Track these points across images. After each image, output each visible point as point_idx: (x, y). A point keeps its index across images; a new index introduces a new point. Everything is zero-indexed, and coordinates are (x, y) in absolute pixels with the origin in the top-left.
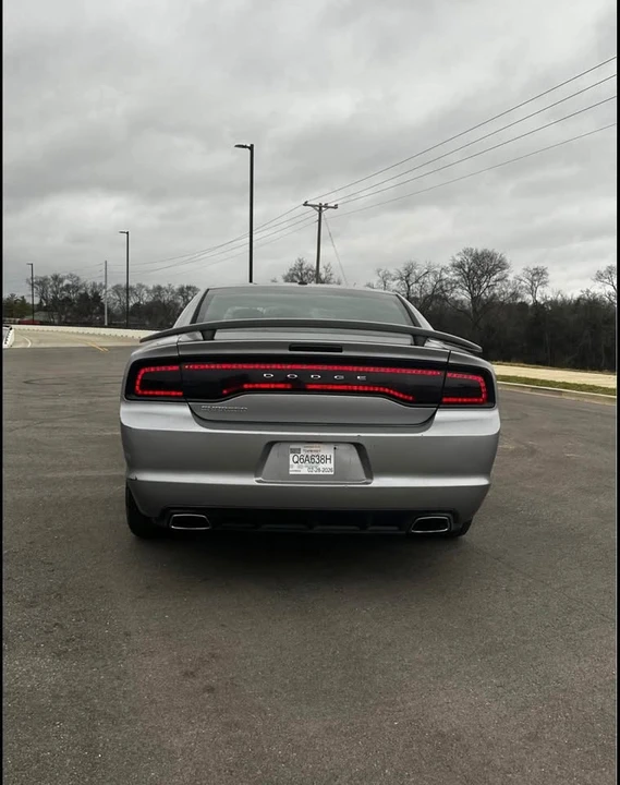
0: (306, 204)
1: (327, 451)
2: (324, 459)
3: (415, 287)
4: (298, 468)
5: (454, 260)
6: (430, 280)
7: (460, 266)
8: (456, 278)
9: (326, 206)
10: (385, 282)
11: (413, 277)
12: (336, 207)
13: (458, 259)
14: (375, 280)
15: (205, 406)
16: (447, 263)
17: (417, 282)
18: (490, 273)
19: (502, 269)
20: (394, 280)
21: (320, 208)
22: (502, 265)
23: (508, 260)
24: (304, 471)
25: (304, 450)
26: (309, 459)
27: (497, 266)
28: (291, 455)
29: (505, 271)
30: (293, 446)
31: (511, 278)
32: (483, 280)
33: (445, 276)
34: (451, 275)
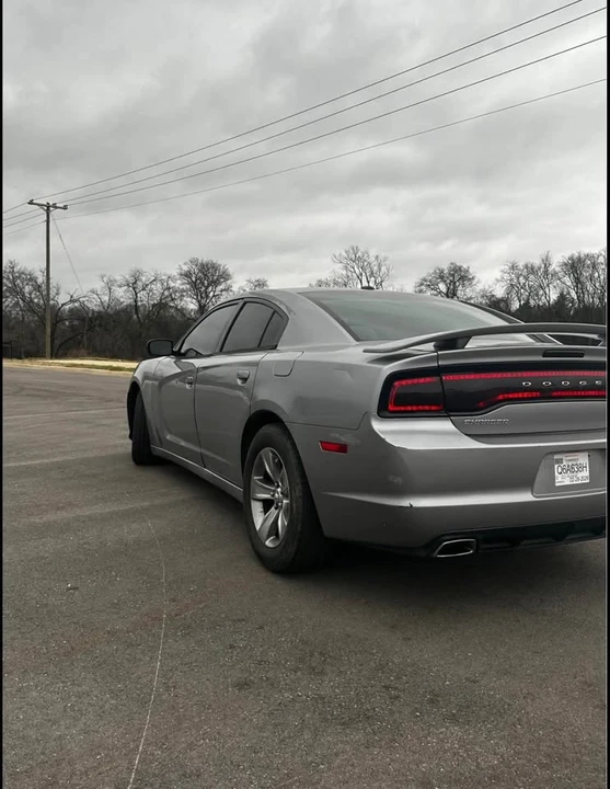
0: (31, 203)
1: (583, 459)
2: (581, 468)
3: (142, 295)
4: (562, 480)
5: (181, 269)
6: (157, 288)
7: (187, 275)
8: (184, 287)
9: (55, 206)
10: (110, 289)
11: (140, 284)
12: (65, 208)
13: (185, 268)
14: (99, 285)
15: (467, 420)
16: (175, 272)
17: (144, 289)
18: (215, 283)
19: (226, 280)
20: (120, 286)
21: (48, 208)
22: (226, 276)
23: (231, 271)
24: (567, 482)
25: (567, 460)
26: (570, 469)
27: (221, 276)
28: (556, 466)
29: (229, 282)
30: (556, 457)
31: (235, 288)
32: (210, 288)
33: (172, 284)
34: (178, 284)
